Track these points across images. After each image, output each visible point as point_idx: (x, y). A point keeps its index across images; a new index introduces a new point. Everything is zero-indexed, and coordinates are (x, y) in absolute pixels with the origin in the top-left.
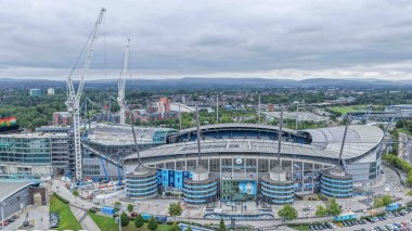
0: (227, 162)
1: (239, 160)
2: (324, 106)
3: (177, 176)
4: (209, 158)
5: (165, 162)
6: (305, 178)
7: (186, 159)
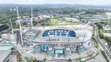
0: (57, 45)
1: (59, 44)
2: (79, 15)
3: (45, 47)
4: (52, 44)
5: (42, 44)
6: (74, 47)
7: (47, 44)
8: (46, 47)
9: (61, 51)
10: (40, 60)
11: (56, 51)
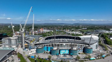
0: (61, 45)
2: (80, 30)
4: (57, 44)
6: (80, 48)
7: (51, 44)
8: (50, 48)
9: (67, 51)
10: (44, 58)
11: (61, 51)
